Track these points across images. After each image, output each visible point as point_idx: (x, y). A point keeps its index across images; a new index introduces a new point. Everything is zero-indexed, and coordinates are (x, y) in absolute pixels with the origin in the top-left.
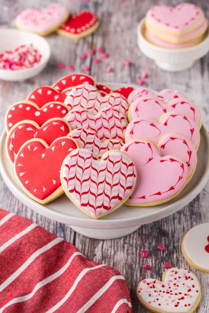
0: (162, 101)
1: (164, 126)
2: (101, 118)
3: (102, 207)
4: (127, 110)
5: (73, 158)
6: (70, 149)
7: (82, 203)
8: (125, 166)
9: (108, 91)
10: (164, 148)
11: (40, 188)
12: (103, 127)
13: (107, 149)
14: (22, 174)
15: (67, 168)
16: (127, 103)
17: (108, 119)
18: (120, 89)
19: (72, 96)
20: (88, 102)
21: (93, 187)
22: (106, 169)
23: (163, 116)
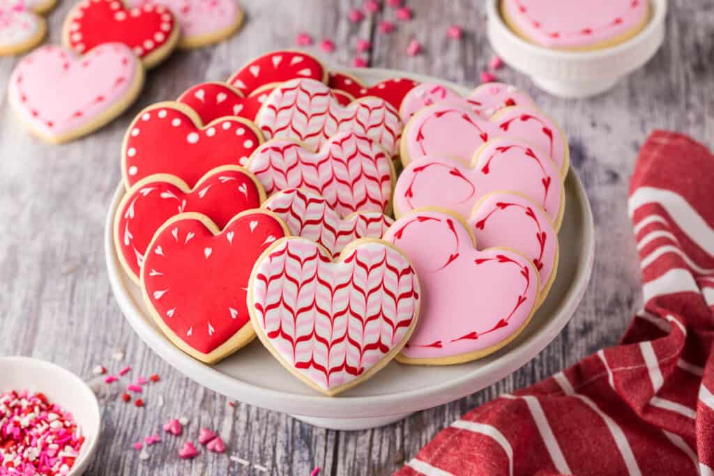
0: (478, 112)
1: (483, 174)
2: (331, 159)
3: (344, 370)
4: (399, 136)
5: (275, 259)
6: (270, 239)
7: (297, 361)
8: (393, 275)
9: (356, 90)
10: (482, 228)
11: (201, 327)
12: (335, 180)
13: (353, 234)
14: (158, 295)
15: (263, 283)
16: (399, 119)
17: (345, 160)
18: (383, 83)
19: (272, 107)
20: (308, 120)
21: (322, 325)
22: (351, 283)
23: (481, 148)
